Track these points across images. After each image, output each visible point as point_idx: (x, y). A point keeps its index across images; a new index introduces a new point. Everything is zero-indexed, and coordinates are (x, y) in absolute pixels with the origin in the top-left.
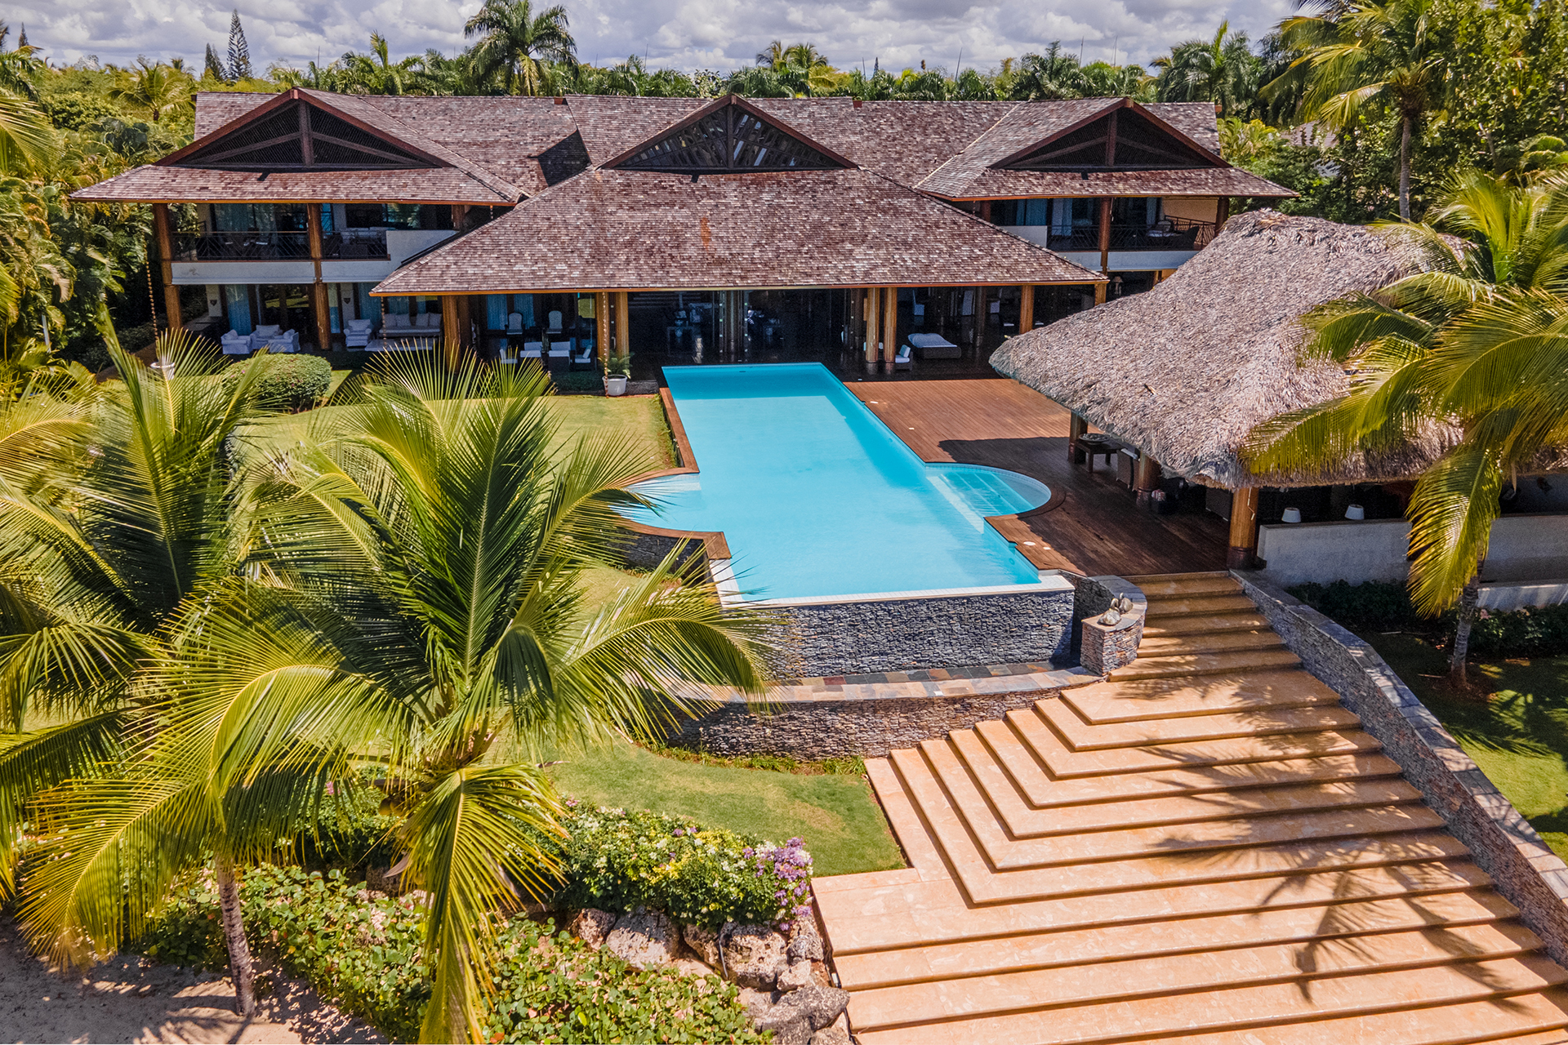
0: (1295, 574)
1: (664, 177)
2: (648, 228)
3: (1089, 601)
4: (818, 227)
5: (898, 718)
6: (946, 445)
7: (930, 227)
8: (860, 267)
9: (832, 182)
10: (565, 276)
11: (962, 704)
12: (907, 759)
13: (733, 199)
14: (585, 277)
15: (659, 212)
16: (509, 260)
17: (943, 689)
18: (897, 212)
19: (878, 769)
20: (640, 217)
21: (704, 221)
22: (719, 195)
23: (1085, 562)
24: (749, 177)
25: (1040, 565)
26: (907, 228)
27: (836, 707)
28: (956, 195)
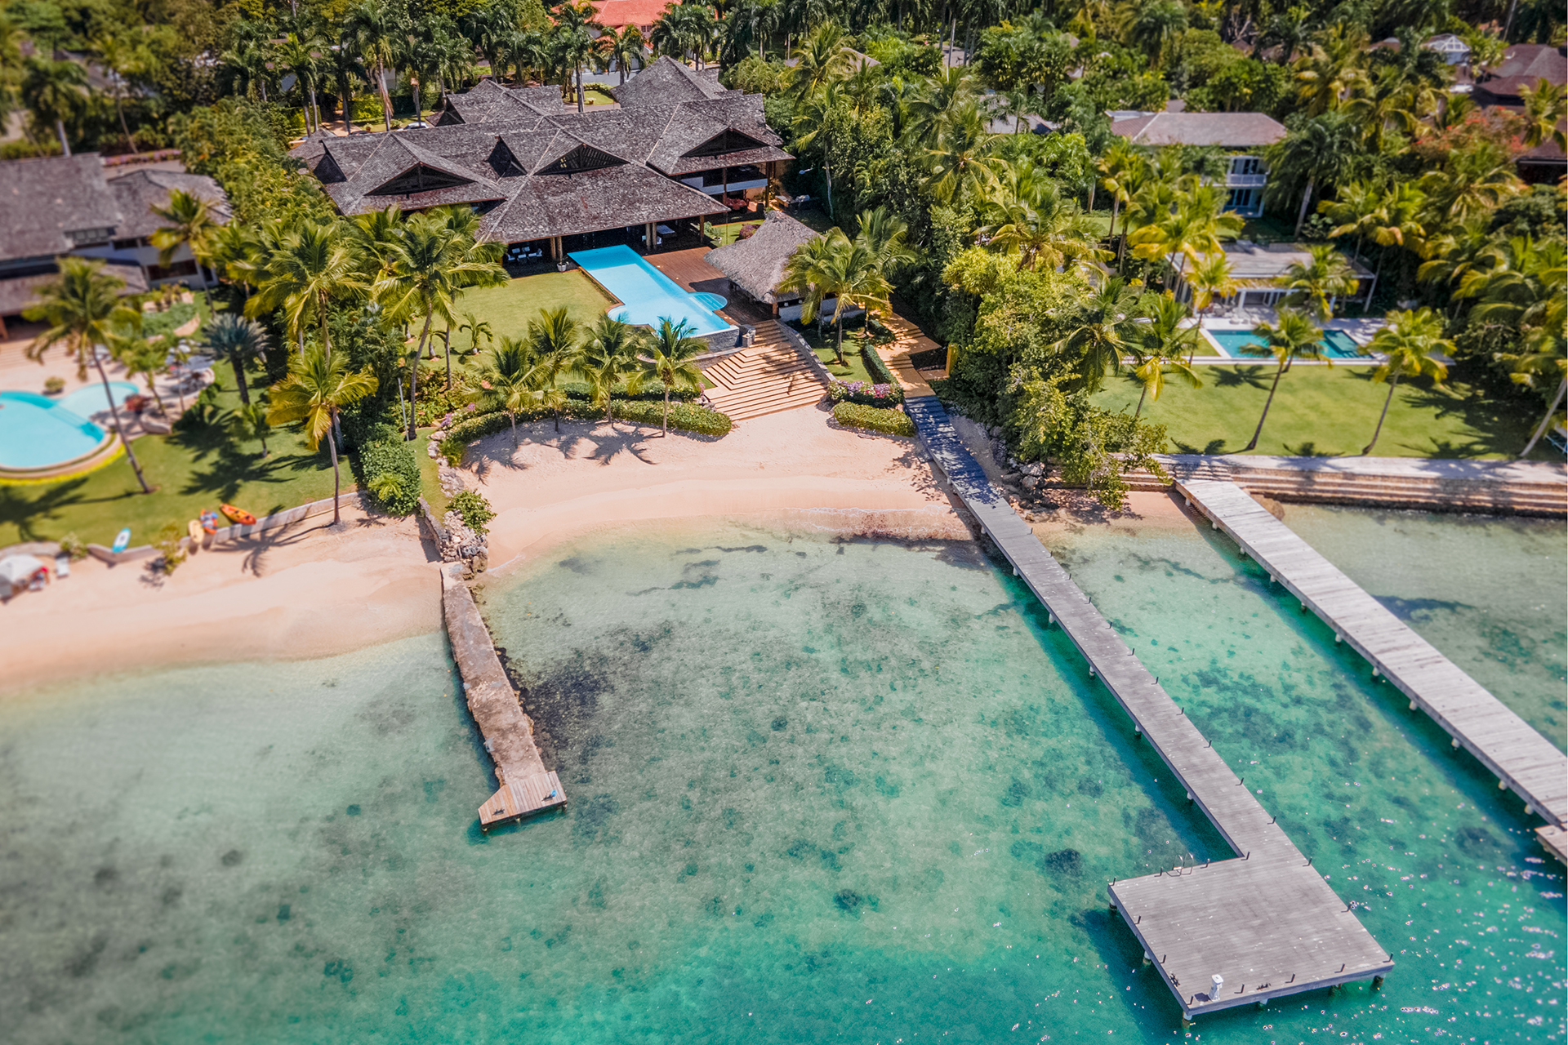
0: (788, 319)
2: (563, 205)
3: (743, 331)
4: (624, 196)
5: (707, 362)
6: (690, 285)
7: (664, 191)
8: (645, 213)
9: (622, 171)
10: (543, 232)
11: (720, 357)
12: (713, 371)
13: (588, 186)
15: (563, 196)
16: (522, 226)
17: (716, 354)
19: (705, 373)
20: (558, 199)
21: (582, 198)
22: (582, 184)
23: (740, 321)
24: (590, 173)
26: (656, 193)
28: (670, 173)
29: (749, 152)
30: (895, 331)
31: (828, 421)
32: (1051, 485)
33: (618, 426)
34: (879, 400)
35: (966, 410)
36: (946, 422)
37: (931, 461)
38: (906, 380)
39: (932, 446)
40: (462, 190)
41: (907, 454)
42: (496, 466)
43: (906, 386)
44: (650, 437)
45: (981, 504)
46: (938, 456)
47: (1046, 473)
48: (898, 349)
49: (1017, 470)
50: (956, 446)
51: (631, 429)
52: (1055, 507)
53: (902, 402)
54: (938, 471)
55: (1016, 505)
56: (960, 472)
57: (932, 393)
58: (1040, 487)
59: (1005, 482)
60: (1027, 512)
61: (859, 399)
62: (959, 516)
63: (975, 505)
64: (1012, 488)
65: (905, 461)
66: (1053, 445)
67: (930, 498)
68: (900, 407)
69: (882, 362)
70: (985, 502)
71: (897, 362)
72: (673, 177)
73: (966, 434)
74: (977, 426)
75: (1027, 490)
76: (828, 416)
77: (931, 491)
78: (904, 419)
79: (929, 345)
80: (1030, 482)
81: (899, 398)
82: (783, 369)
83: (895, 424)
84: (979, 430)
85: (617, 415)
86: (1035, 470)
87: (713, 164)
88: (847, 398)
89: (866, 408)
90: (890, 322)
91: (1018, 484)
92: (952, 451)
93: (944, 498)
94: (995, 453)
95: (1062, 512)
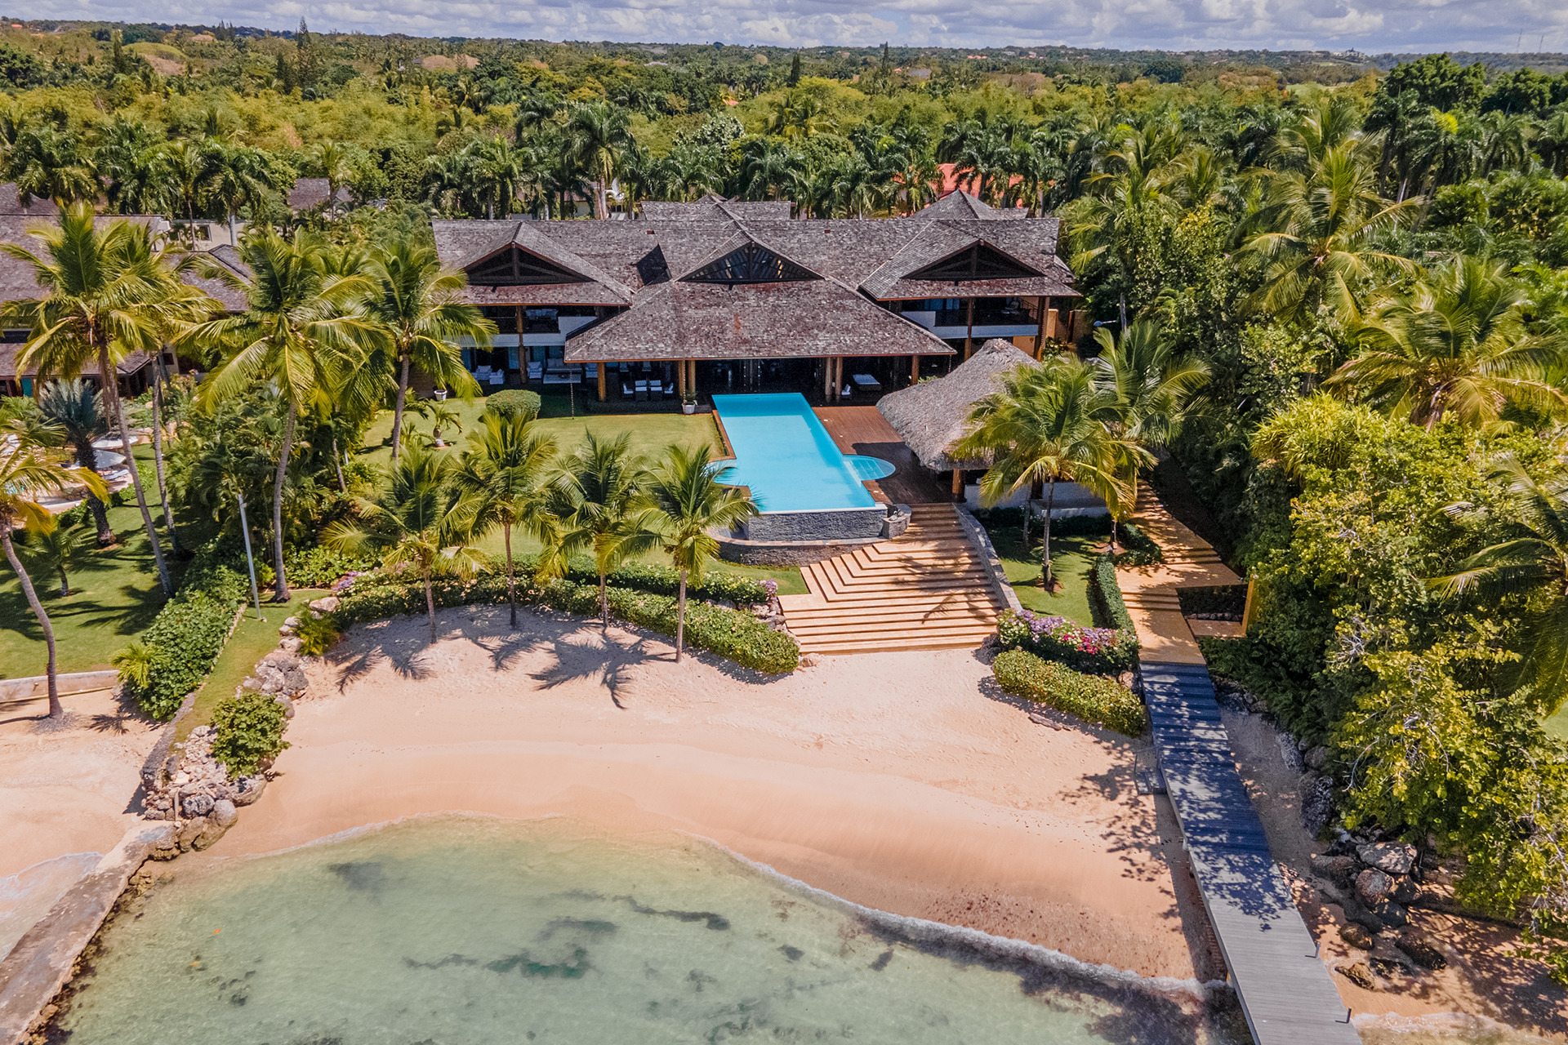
1: (714, 286)
2: (707, 321)
3: (891, 514)
4: (800, 319)
5: (812, 553)
6: (855, 446)
7: (862, 319)
8: (821, 344)
9: (809, 289)
10: (664, 351)
11: (836, 548)
12: (816, 567)
13: (752, 302)
14: (674, 352)
15: (711, 310)
16: (634, 341)
17: (828, 543)
18: (844, 308)
19: (805, 571)
20: (702, 313)
21: (736, 315)
22: (745, 299)
23: (894, 499)
24: (761, 286)
25: (877, 499)
26: (849, 319)
27: (790, 548)
28: (880, 297)
29: (1009, 281)
30: (1165, 547)
31: (984, 681)
32: (1429, 901)
33: (612, 631)
34: (1089, 656)
35: (1261, 704)
36: (1214, 721)
37: (1162, 793)
38: (1155, 628)
39: (1171, 762)
40: (573, 288)
41: (1117, 771)
42: (383, 666)
43: (1148, 640)
44: (655, 657)
45: (1237, 912)
46: (1175, 786)
47: (1420, 871)
48: (1160, 577)
49: (1348, 849)
50: (1220, 772)
51: (632, 639)
52: (1431, 960)
53: (1135, 669)
54: (1168, 815)
55: (1331, 932)
56: (1211, 829)
57: (1200, 659)
58: (1401, 900)
59: (1319, 872)
60: (1357, 956)
61: (1048, 649)
62: (1185, 929)
63: (1222, 910)
64: (1332, 890)
65: (1107, 784)
66: (1436, 809)
67: (1135, 871)
68: (1128, 678)
69: (1117, 593)
70: (1248, 910)
71: (1150, 599)
72: (883, 304)
73: (1254, 749)
74: (1280, 738)
75: (1367, 903)
76: (987, 671)
77: (1143, 857)
78: (1127, 700)
79: (1219, 576)
80: (1374, 885)
81: (1131, 659)
82: (933, 581)
83: (1104, 708)
84: (1284, 748)
85: (619, 615)
86: (1391, 858)
87: (949, 291)
88: (1028, 645)
89: (1056, 670)
90: (1163, 533)
91: (1346, 881)
92: (1208, 780)
93: (1166, 879)
94: (1309, 801)
95: (1449, 978)
